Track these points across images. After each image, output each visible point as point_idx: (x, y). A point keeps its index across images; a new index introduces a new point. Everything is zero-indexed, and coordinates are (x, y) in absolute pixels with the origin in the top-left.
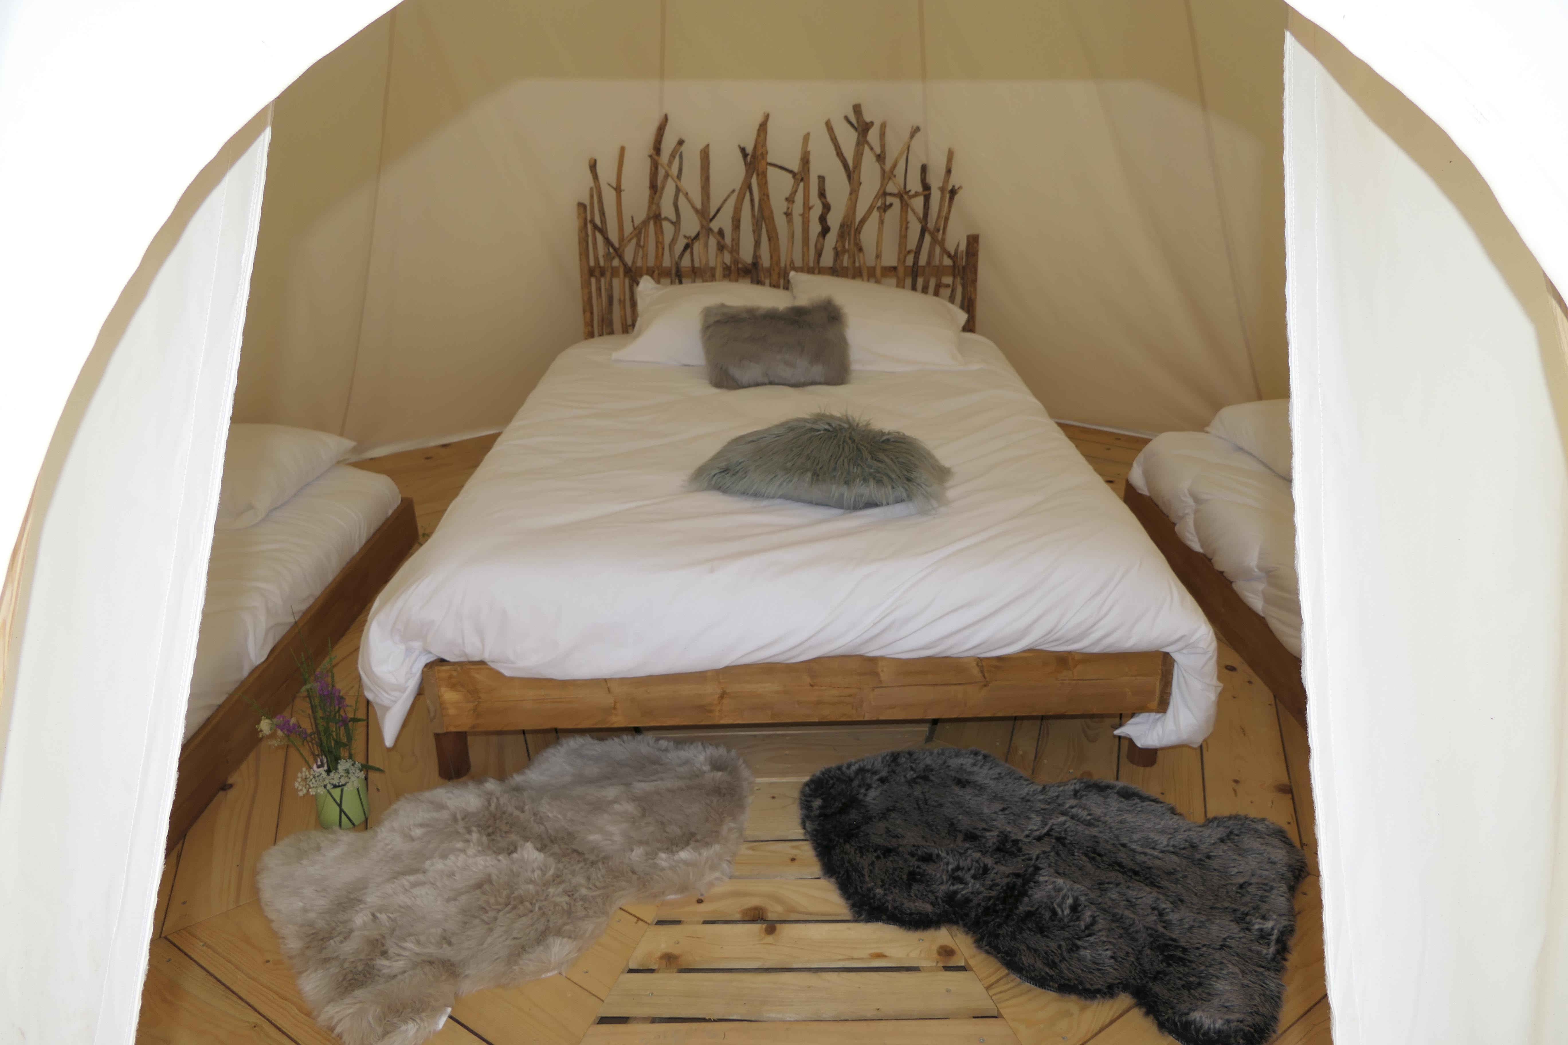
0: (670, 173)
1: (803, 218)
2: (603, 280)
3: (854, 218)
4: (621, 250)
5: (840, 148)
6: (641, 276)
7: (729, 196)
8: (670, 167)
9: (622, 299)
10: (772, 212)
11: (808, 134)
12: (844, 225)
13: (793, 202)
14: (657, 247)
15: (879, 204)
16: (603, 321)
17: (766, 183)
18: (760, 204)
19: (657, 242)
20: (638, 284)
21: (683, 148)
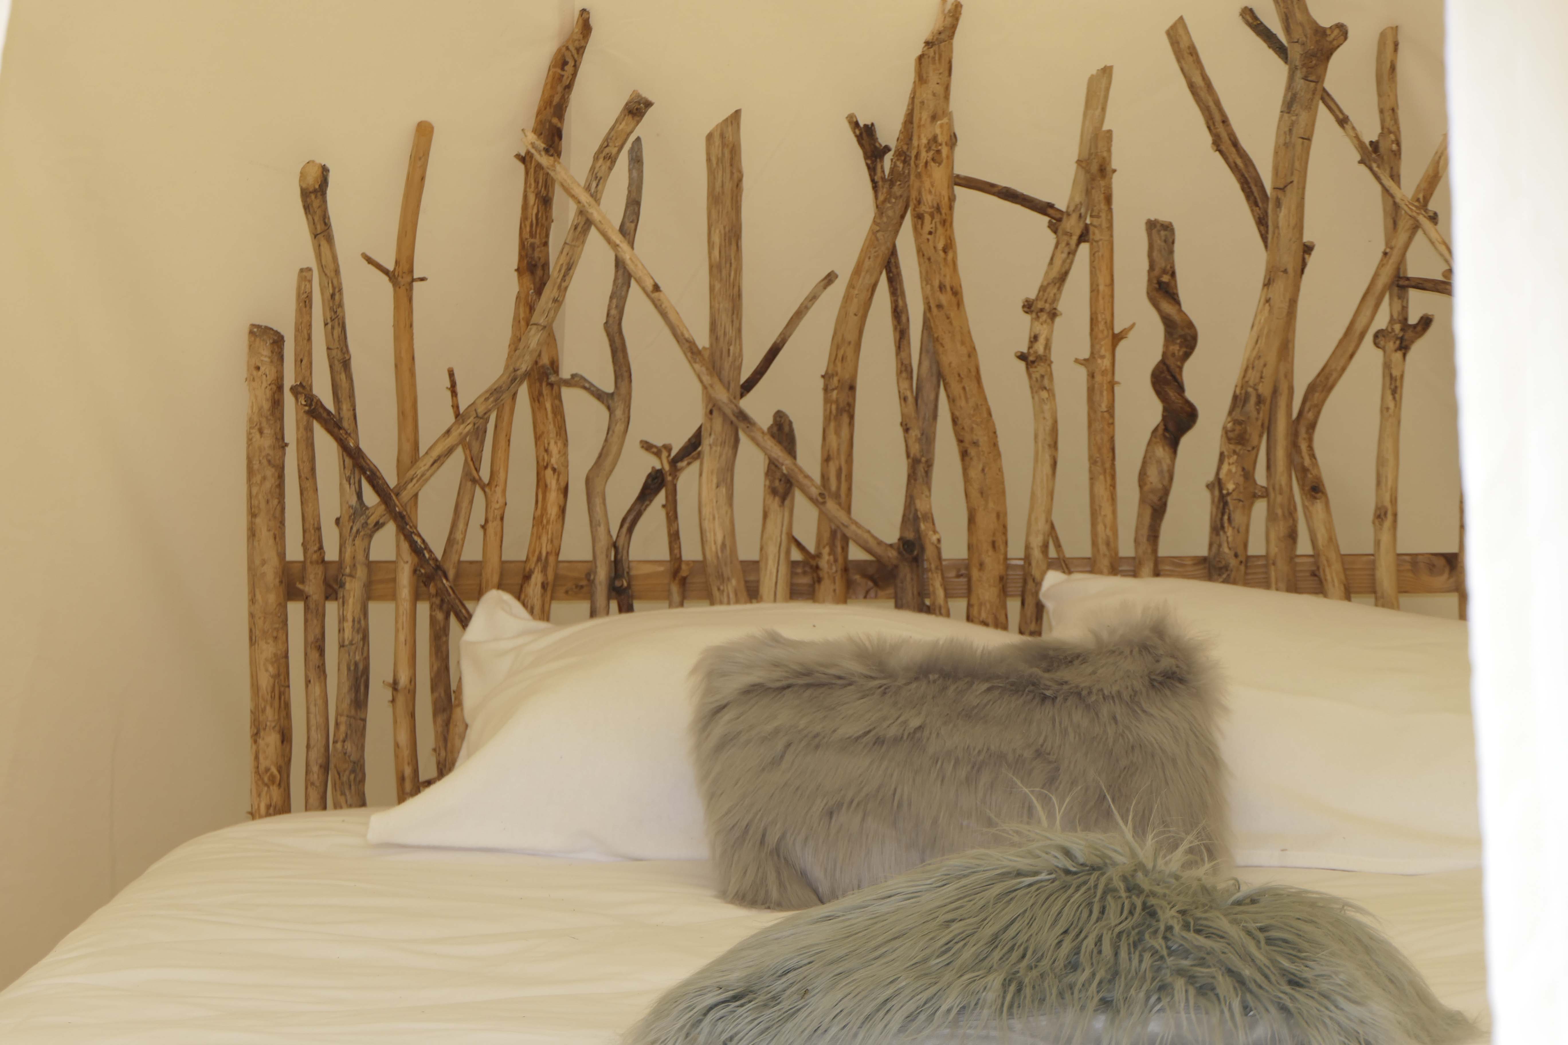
0: (596, 216)
1: (1092, 376)
2: (332, 608)
3: (1289, 375)
4: (406, 495)
5: (1225, 121)
6: (478, 594)
7: (813, 298)
8: (596, 197)
9: (403, 680)
10: (972, 353)
11: (1107, 71)
12: (1247, 396)
13: (1053, 315)
14: (541, 484)
15: (1381, 321)
16: (325, 768)
17: (949, 247)
18: (927, 326)
19: (542, 468)
20: (465, 621)
21: (643, 129)
